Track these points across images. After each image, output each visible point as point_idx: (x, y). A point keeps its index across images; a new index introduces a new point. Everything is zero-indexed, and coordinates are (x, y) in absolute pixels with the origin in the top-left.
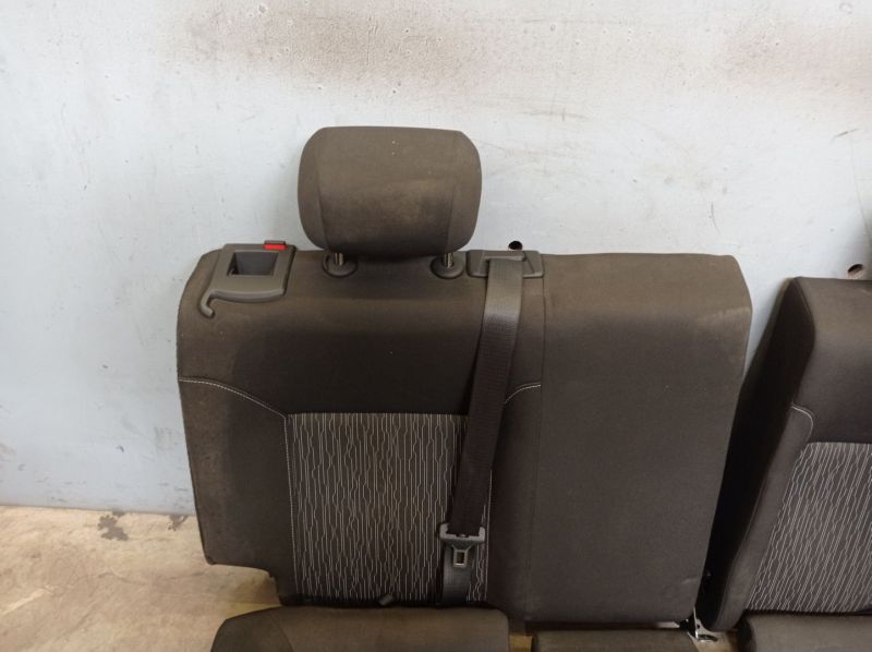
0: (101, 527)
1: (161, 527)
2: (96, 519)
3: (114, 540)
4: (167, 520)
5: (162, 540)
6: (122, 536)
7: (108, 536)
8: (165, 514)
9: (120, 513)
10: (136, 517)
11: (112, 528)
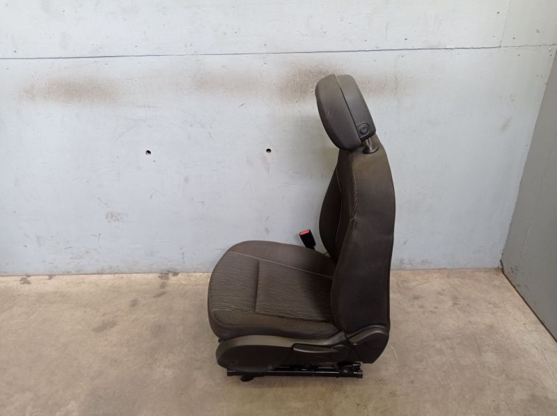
0: (21, 281)
1: (45, 279)
2: (19, 278)
3: (25, 285)
4: (47, 277)
5: (44, 283)
6: (28, 283)
7: (23, 283)
8: (46, 275)
9: (29, 276)
10: (35, 277)
11: (25, 281)
